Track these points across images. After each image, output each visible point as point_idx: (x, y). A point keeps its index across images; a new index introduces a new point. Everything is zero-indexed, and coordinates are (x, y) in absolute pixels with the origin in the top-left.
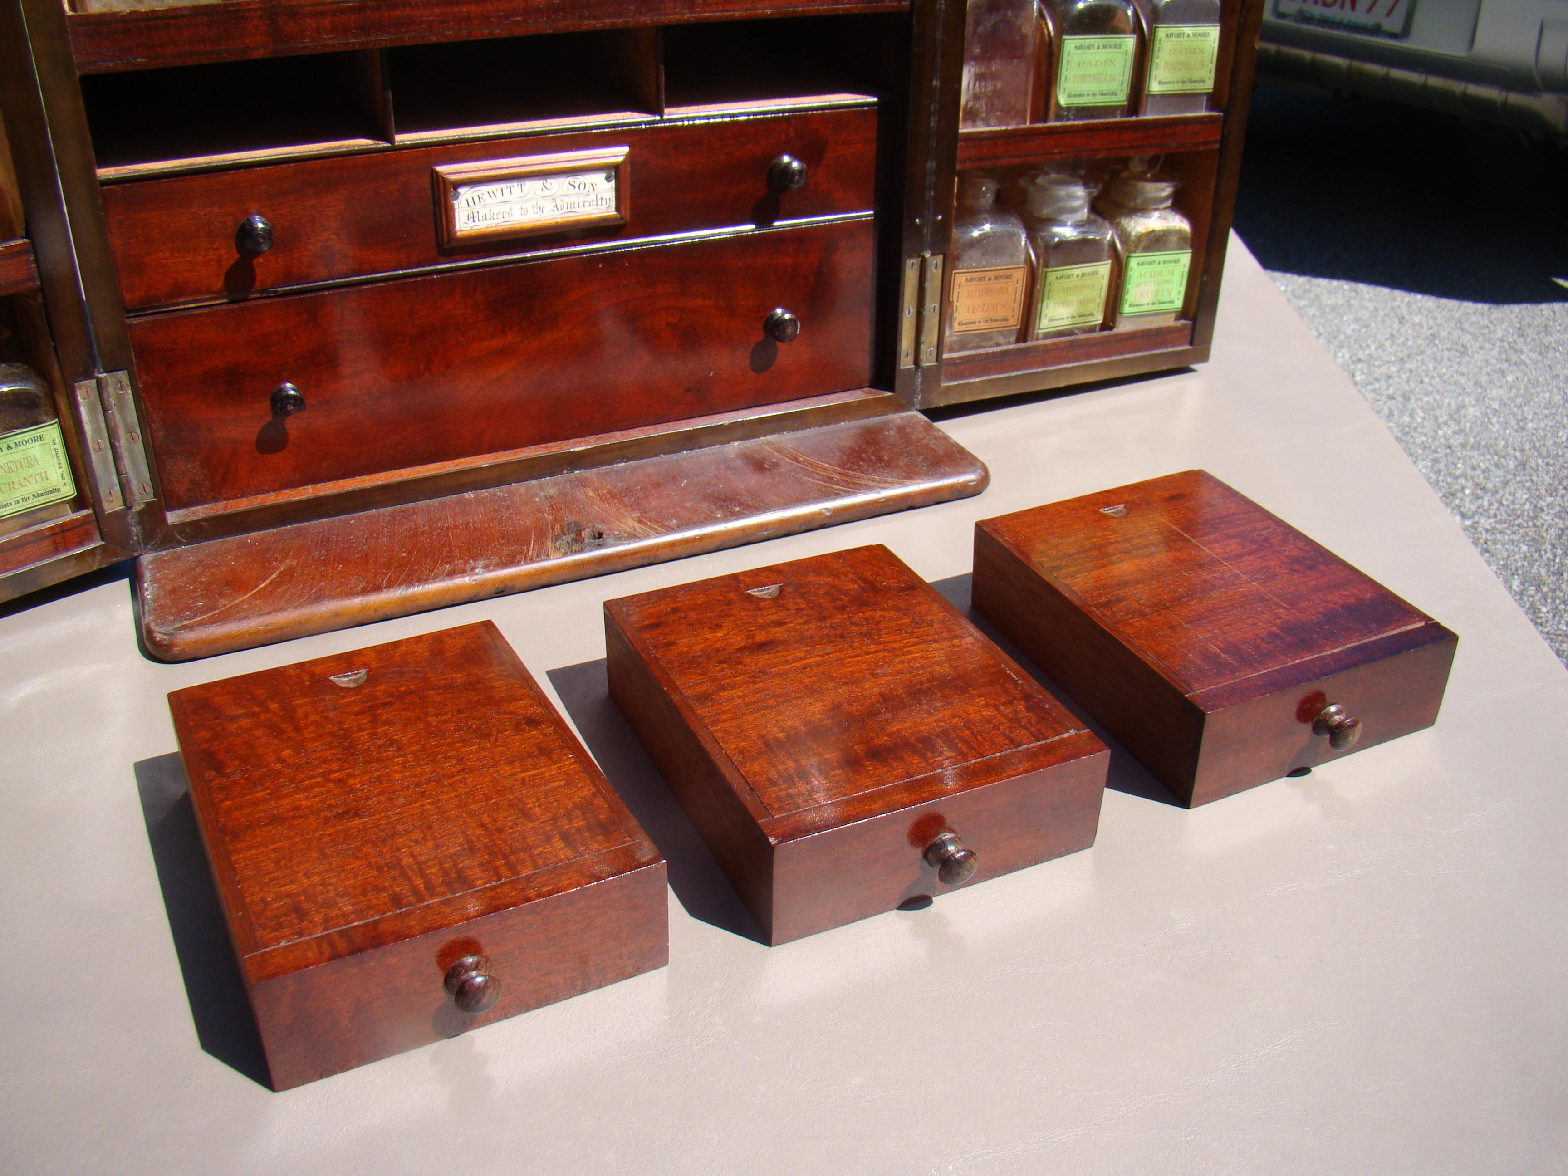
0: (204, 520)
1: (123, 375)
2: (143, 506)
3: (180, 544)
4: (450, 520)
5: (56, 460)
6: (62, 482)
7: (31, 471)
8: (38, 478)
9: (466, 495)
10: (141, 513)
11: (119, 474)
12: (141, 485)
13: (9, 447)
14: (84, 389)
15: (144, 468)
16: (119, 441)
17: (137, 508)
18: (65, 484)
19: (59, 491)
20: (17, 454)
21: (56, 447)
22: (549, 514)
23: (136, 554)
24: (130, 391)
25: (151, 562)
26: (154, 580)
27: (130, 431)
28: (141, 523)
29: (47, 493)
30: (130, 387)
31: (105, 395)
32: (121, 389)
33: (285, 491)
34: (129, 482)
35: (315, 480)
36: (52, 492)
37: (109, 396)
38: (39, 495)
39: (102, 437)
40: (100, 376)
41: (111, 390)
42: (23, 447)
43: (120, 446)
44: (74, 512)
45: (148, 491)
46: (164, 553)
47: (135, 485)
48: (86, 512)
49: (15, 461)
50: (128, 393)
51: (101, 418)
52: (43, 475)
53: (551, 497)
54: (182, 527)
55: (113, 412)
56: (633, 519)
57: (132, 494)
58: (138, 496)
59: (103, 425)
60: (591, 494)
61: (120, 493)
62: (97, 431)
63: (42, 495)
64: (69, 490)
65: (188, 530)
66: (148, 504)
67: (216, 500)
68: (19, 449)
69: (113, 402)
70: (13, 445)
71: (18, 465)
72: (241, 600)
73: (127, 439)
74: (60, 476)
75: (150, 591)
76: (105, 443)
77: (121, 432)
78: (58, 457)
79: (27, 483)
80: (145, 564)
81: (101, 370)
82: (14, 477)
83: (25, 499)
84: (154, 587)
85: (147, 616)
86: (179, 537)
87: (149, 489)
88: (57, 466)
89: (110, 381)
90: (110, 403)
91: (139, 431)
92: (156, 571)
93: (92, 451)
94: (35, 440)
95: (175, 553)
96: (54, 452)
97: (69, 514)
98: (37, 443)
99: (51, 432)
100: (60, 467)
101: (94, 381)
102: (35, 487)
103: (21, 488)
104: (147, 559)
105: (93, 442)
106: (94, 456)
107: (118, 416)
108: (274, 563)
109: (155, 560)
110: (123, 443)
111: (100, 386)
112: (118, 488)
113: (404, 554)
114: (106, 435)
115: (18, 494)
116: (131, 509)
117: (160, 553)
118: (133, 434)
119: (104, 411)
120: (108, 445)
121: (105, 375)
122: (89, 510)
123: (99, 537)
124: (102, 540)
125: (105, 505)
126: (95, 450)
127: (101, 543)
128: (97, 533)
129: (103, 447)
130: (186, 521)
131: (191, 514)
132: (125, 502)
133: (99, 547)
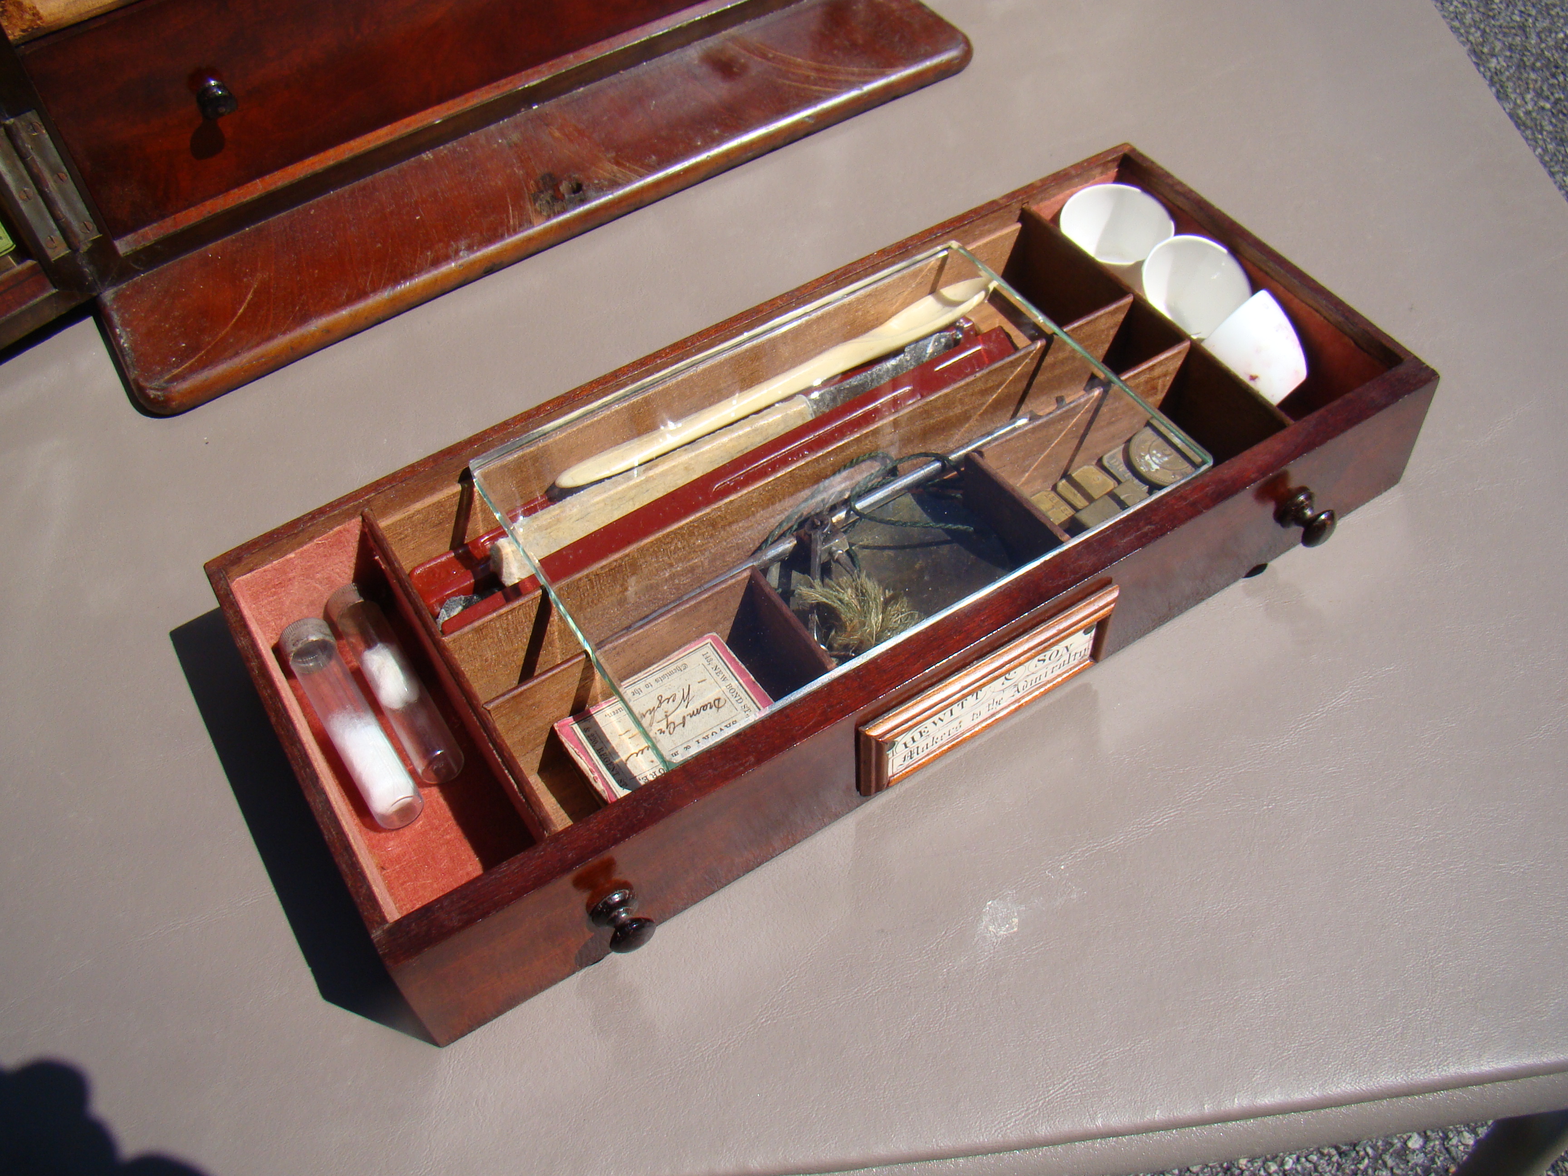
0: (157, 243)
1: (32, 116)
2: (90, 245)
3: (138, 273)
4: (415, 191)
9: (424, 156)
10: (89, 252)
11: (56, 219)
12: (82, 224)
15: (81, 206)
16: (47, 186)
17: (84, 248)
22: (519, 168)
23: (95, 294)
24: (44, 131)
25: (115, 300)
26: (125, 324)
27: (55, 171)
28: (92, 262)
30: (43, 127)
31: (20, 143)
32: (35, 130)
33: (232, 192)
34: (68, 224)
35: (261, 173)
37: (23, 142)
39: (26, 184)
40: (7, 122)
41: (24, 135)
43: (50, 191)
44: (18, 263)
45: (91, 228)
46: (124, 286)
47: (76, 226)
48: (30, 263)
50: (43, 134)
51: (21, 166)
53: (516, 145)
54: (136, 256)
55: (33, 158)
56: (610, 162)
57: (76, 236)
58: (82, 237)
59: (25, 173)
60: (557, 134)
61: (61, 237)
62: (20, 180)
64: (7, 245)
65: (142, 256)
66: (94, 241)
67: (162, 217)
69: (30, 147)
72: (224, 333)
73: (55, 182)
75: (125, 337)
76: (32, 190)
77: (47, 175)
80: (108, 304)
81: (7, 116)
84: (127, 332)
85: (131, 370)
86: (136, 267)
87: (92, 226)
89: (19, 126)
90: (27, 148)
91: (65, 170)
92: (122, 311)
93: (20, 202)
95: (136, 284)
97: (12, 267)
104: (108, 295)
105: (19, 192)
106: (23, 207)
107: (38, 160)
108: (245, 280)
109: (118, 297)
110: (52, 186)
111: (9, 132)
112: (58, 233)
113: (379, 245)
114: (31, 182)
116: (78, 250)
117: (120, 287)
118: (61, 174)
119: (23, 158)
120: (36, 191)
121: (12, 120)
122: (33, 259)
123: (51, 285)
124: (56, 288)
125: (50, 252)
126: (23, 200)
127: (54, 291)
128: (48, 282)
129: (31, 194)
130: (138, 248)
131: (141, 239)
132: (70, 245)
133: (54, 295)
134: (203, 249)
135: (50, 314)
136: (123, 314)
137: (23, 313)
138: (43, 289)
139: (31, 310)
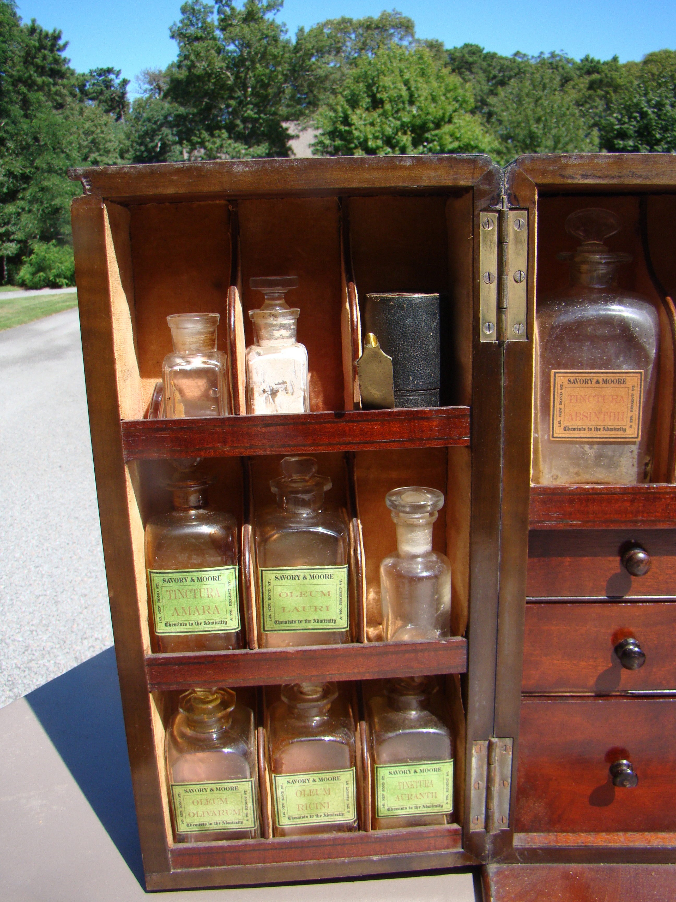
0: (539, 848)
1: (509, 742)
2: (498, 832)
3: (518, 861)
5: (445, 786)
6: (445, 802)
7: (426, 790)
8: (430, 796)
10: (495, 836)
11: (487, 808)
12: (501, 817)
13: (415, 772)
14: (478, 746)
15: (506, 806)
16: (493, 785)
17: (493, 832)
18: (447, 803)
19: (442, 806)
20: (420, 777)
21: (448, 777)
23: (484, 863)
27: (503, 780)
28: (494, 842)
29: (434, 806)
30: (511, 751)
31: (493, 754)
32: (505, 750)
33: (602, 834)
34: (493, 813)
35: (626, 829)
36: (436, 806)
37: (495, 755)
38: (427, 807)
39: (482, 780)
40: (493, 740)
41: (498, 750)
42: (425, 773)
43: (493, 789)
44: (448, 823)
45: (504, 821)
46: (505, 866)
47: (496, 816)
48: (455, 826)
49: (417, 782)
50: (509, 754)
51: (485, 767)
52: (434, 794)
54: (522, 851)
55: (495, 767)
57: (493, 823)
58: (496, 824)
59: (485, 773)
61: (484, 820)
62: (480, 776)
63: (429, 807)
64: (449, 808)
65: (526, 853)
66: (503, 831)
67: (549, 831)
68: (422, 774)
69: (497, 758)
70: (418, 771)
71: (419, 784)
73: (500, 785)
74: (445, 797)
76: (483, 784)
77: (497, 779)
78: (447, 784)
79: (421, 797)
80: (492, 875)
81: (494, 736)
82: (413, 791)
83: (416, 807)
86: (519, 857)
87: (506, 821)
88: (445, 790)
89: (498, 744)
90: (495, 759)
91: (509, 781)
92: (499, 885)
93: (472, 788)
94: (435, 770)
95: (513, 868)
96: (445, 781)
97: (443, 824)
98: (436, 773)
99: (448, 767)
100: (447, 791)
101: (487, 742)
102: (427, 801)
103: (416, 799)
104: (492, 868)
105: (475, 783)
106: (473, 792)
107: (497, 768)
109: (498, 873)
110: (496, 788)
111: (490, 746)
112: (483, 816)
114: (485, 779)
115: (413, 803)
116: (489, 832)
117: (502, 865)
118: (505, 782)
119: (489, 764)
120: (485, 786)
121: (496, 739)
122: (459, 825)
123: (461, 845)
124: (463, 848)
125: (472, 825)
126: (474, 787)
127: (461, 850)
128: (460, 844)
129: (481, 787)
130: (527, 847)
131: (529, 840)
132: (486, 827)
133: (459, 852)
134: (567, 865)
135: (450, 863)
136: (499, 888)
137: (435, 855)
138: (455, 846)
139: (440, 855)
